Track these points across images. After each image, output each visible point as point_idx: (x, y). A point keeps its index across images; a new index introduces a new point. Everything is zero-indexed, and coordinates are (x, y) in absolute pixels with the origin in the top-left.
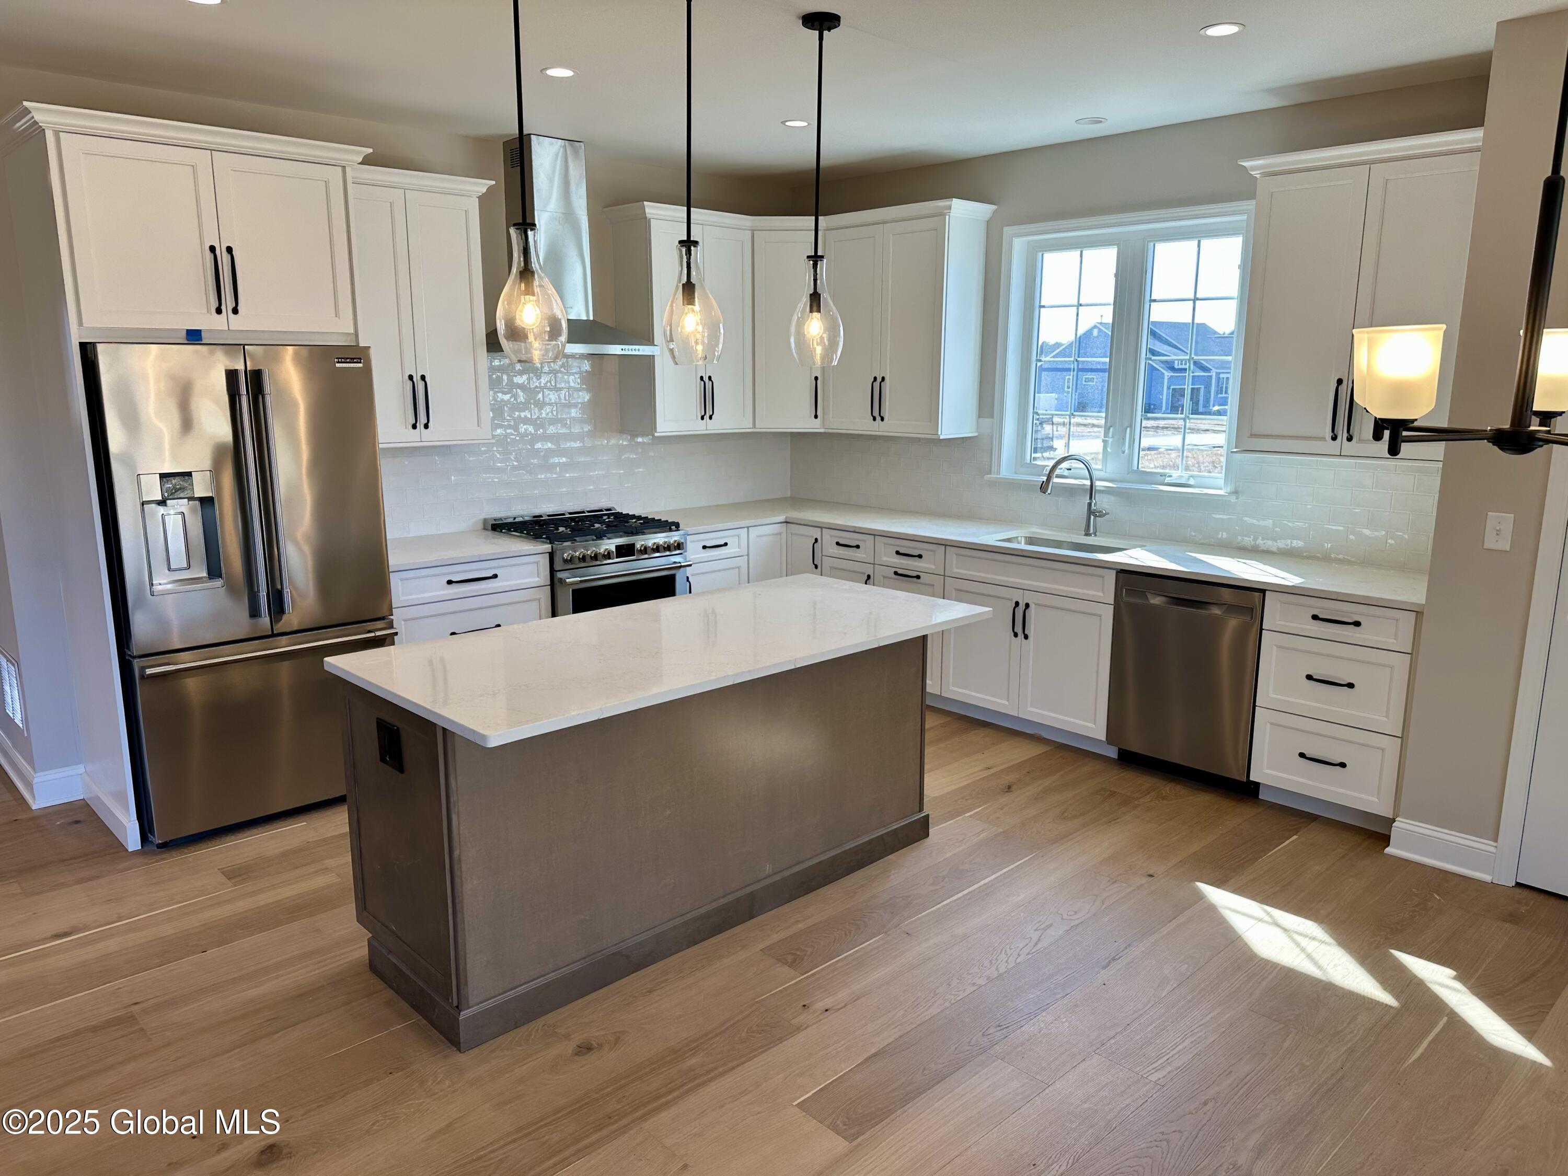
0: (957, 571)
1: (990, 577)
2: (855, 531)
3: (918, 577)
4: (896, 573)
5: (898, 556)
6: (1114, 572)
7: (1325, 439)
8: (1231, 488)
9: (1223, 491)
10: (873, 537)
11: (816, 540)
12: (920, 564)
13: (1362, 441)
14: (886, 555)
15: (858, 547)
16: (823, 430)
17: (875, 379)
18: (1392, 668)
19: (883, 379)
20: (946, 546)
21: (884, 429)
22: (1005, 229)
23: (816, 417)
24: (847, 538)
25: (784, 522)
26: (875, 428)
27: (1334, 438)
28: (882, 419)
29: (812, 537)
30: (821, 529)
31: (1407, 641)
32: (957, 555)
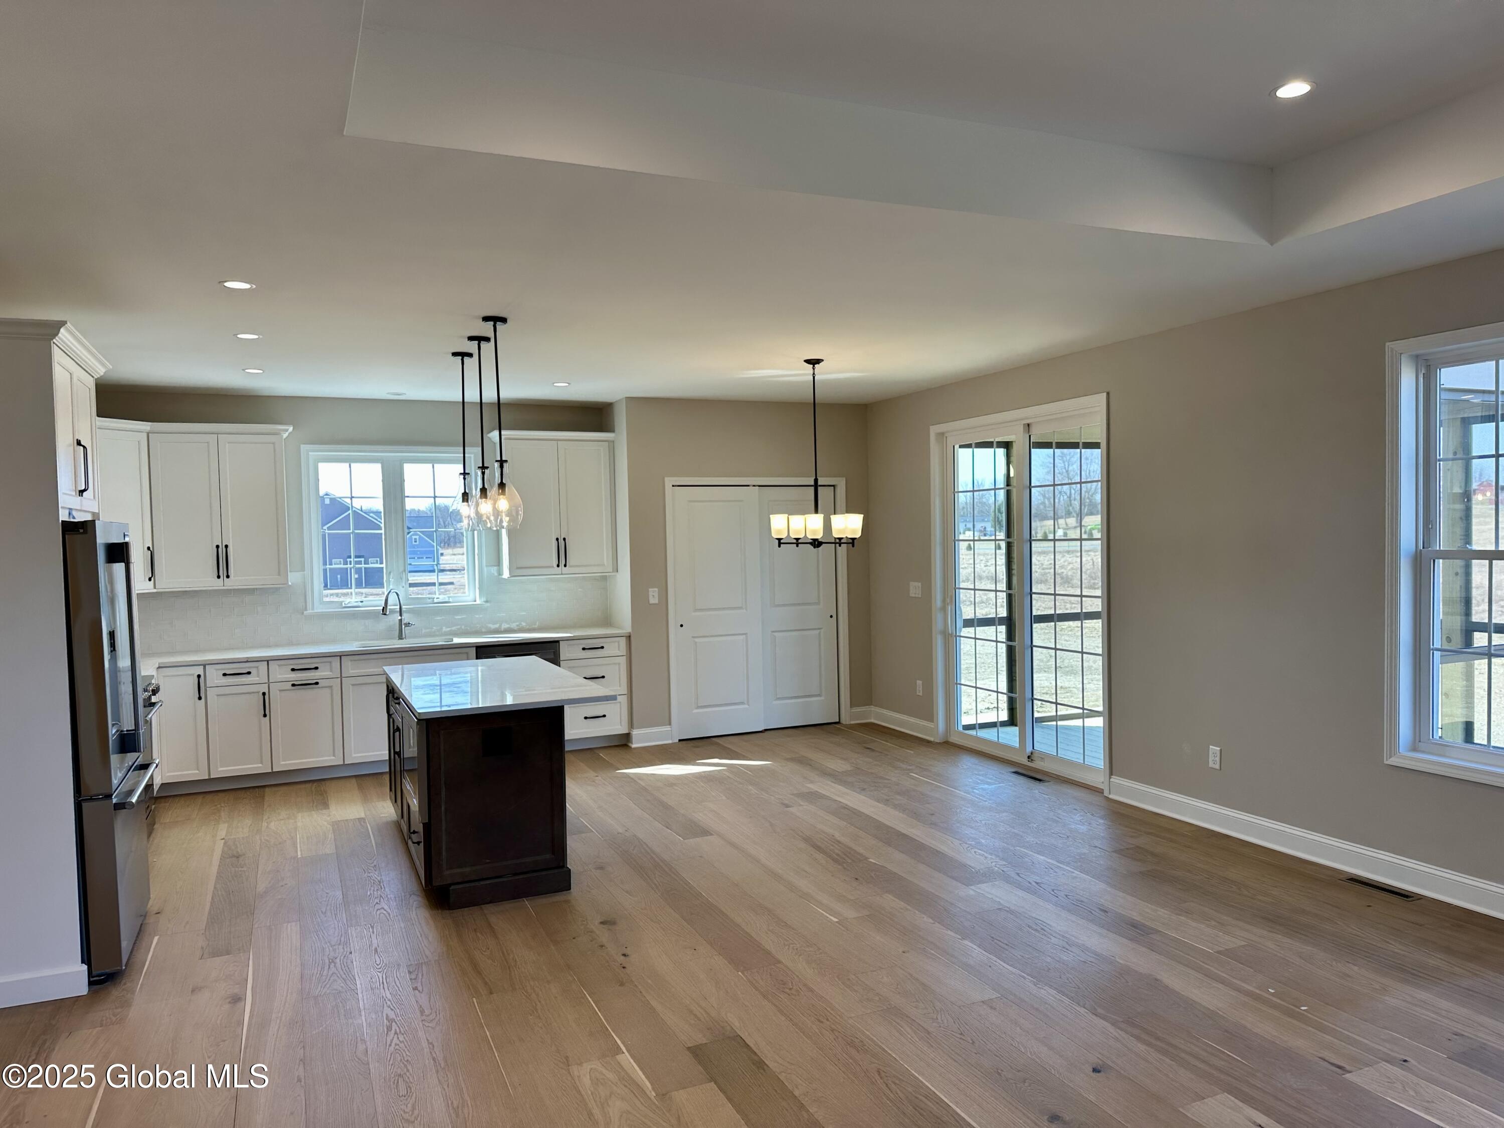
0: (353, 672)
2: (247, 661)
3: (317, 683)
4: (293, 685)
5: (293, 672)
6: (475, 648)
7: (553, 567)
8: (484, 599)
9: (478, 602)
10: (266, 662)
11: (199, 676)
12: (317, 674)
13: (570, 566)
14: (281, 674)
15: (249, 673)
16: (155, 591)
17: (218, 547)
18: (619, 664)
19: (226, 546)
20: (340, 656)
21: (229, 584)
22: (302, 446)
23: (150, 579)
24: (236, 668)
25: (159, 667)
26: (218, 584)
27: (558, 566)
28: (228, 577)
29: (193, 675)
30: (204, 666)
31: (623, 650)
32: (351, 661)
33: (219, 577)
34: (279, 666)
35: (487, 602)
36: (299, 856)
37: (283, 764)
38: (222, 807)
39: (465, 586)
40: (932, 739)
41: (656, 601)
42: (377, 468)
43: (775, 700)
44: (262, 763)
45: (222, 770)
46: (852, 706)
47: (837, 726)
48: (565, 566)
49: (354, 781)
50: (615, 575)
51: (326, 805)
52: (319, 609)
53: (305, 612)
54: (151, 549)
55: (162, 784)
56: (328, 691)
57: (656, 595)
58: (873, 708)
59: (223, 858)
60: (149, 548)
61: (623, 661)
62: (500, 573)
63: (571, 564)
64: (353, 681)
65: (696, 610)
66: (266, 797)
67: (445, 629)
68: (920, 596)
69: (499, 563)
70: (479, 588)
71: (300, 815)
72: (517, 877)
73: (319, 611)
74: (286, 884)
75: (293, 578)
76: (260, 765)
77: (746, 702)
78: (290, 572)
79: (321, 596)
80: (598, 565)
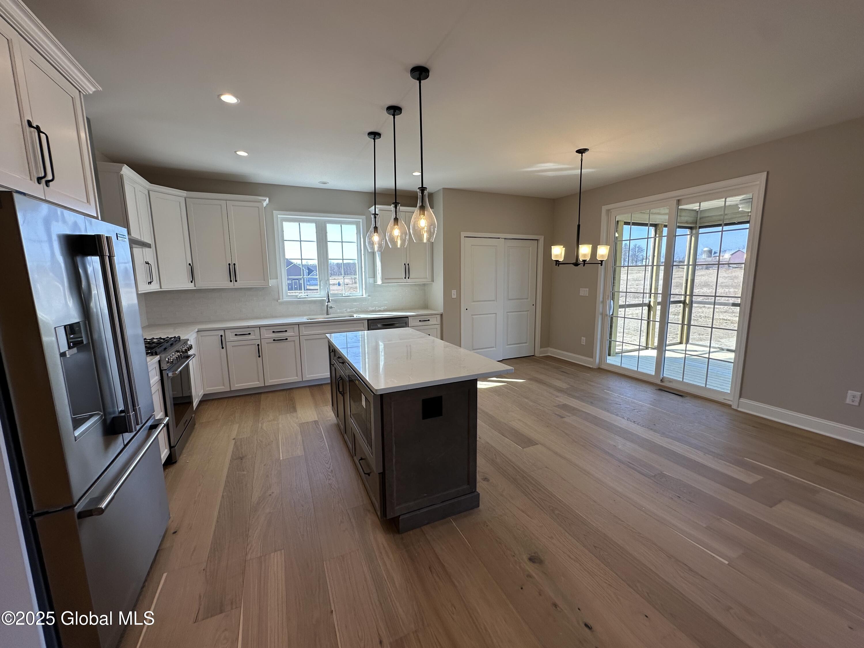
0: (305, 333)
1: (313, 332)
2: (248, 327)
3: (287, 339)
4: (274, 340)
5: (274, 333)
7: (402, 279)
8: (367, 295)
9: (364, 296)
10: (259, 328)
11: (221, 336)
12: (287, 334)
13: (411, 278)
14: (268, 335)
15: (250, 334)
16: (195, 288)
17: (229, 264)
18: (437, 328)
19: (234, 264)
20: (299, 325)
21: (237, 285)
22: (274, 211)
23: (192, 282)
24: (242, 331)
25: (198, 331)
26: (231, 285)
27: (405, 278)
28: (236, 281)
29: (218, 335)
30: (224, 330)
31: (439, 322)
32: (304, 327)
33: (231, 281)
34: (266, 330)
35: (369, 296)
36: (281, 459)
37: (271, 381)
38: (237, 409)
39: (357, 288)
40: (591, 367)
41: (455, 297)
42: (313, 225)
43: (507, 345)
44: (259, 381)
45: (237, 386)
46: (541, 347)
47: (533, 357)
48: (409, 278)
49: (308, 389)
50: (432, 284)
51: (294, 409)
52: (286, 299)
53: (279, 301)
54: (191, 265)
55: (204, 394)
56: (293, 343)
57: (455, 293)
58: (549, 349)
59: (232, 460)
60: (190, 264)
61: (439, 327)
62: (375, 281)
63: (411, 277)
64: (306, 337)
65: (474, 301)
66: (261, 402)
67: (348, 310)
68: (587, 295)
69: (374, 276)
70: (365, 289)
71: (280, 416)
72: (444, 504)
73: (285, 300)
74: (273, 493)
75: (272, 283)
76: (258, 383)
77: (495, 347)
78: (270, 279)
79: (287, 293)
80: (424, 278)
